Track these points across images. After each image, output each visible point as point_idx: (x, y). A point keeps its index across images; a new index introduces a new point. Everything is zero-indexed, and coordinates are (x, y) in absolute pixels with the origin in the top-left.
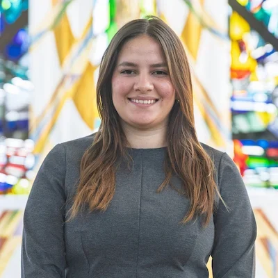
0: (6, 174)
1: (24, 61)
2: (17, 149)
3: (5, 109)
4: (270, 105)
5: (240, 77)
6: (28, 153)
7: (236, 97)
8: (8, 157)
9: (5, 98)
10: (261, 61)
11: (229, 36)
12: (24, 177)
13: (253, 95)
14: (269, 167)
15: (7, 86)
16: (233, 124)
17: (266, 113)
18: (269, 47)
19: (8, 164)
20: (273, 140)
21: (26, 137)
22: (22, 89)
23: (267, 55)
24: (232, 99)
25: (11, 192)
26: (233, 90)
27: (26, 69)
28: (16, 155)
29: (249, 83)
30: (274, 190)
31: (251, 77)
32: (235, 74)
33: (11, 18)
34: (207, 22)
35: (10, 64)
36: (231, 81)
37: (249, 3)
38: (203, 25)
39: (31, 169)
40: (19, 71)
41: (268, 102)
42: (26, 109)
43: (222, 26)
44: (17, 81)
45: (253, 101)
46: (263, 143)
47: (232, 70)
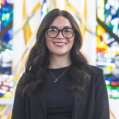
0: (1, 89)
1: (10, 42)
2: (6, 79)
3: (1, 62)
4: (113, 63)
5: (100, 52)
6: (11, 81)
7: (99, 60)
8: (2, 82)
9: (2, 58)
10: (109, 45)
11: (96, 34)
12: (9, 91)
13: (106, 59)
14: (112, 89)
15: (3, 52)
17: (111, 67)
18: (113, 40)
19: (2, 85)
20: (113, 78)
21: (10, 74)
22: (9, 54)
23: (112, 42)
24: (97, 61)
25: (3, 97)
26: (98, 57)
27: (11, 46)
28: (6, 81)
29: (104, 54)
30: (114, 99)
31: (105, 52)
32: (99, 50)
33: (5, 24)
34: (88, 28)
35: (4, 44)
36: (97, 53)
37: (105, 21)
38: (86, 29)
39: (12, 87)
40: (8, 46)
41: (112, 62)
42: (10, 62)
43: (94, 30)
44: (7, 50)
45: (106, 62)
46: (109, 79)
47: (97, 49)
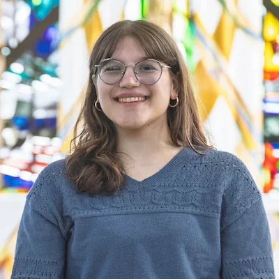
0: (32, 173)
1: (54, 58)
2: (44, 147)
3: (32, 106)
5: (273, 79)
6: (55, 152)
7: (268, 99)
8: (35, 155)
9: (33, 95)
11: (262, 36)
15: (35, 83)
16: (265, 126)
19: (34, 162)
21: (53, 134)
22: (50, 86)
24: (265, 101)
26: (266, 92)
27: (56, 66)
28: (43, 153)
32: (269, 76)
33: (41, 14)
34: (241, 22)
35: (39, 61)
36: (264, 83)
38: (237, 25)
40: (48, 68)
42: (54, 107)
43: (256, 26)
44: (45, 77)
47: (265, 72)
